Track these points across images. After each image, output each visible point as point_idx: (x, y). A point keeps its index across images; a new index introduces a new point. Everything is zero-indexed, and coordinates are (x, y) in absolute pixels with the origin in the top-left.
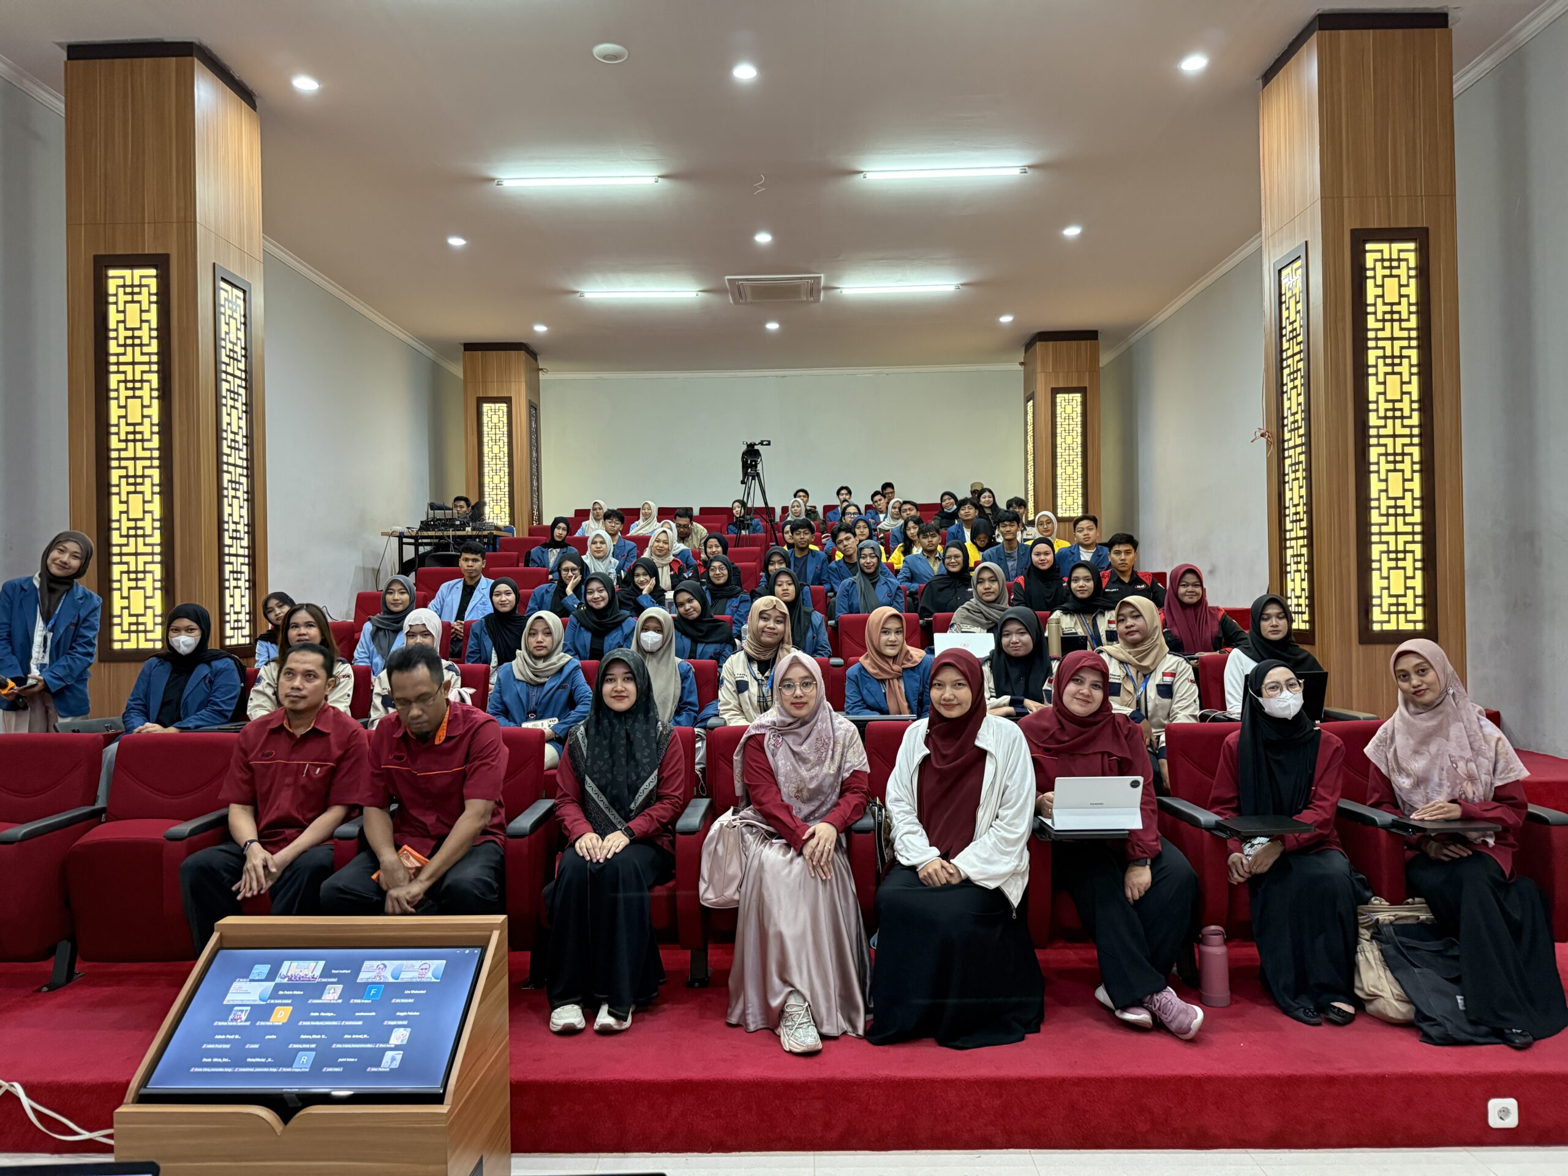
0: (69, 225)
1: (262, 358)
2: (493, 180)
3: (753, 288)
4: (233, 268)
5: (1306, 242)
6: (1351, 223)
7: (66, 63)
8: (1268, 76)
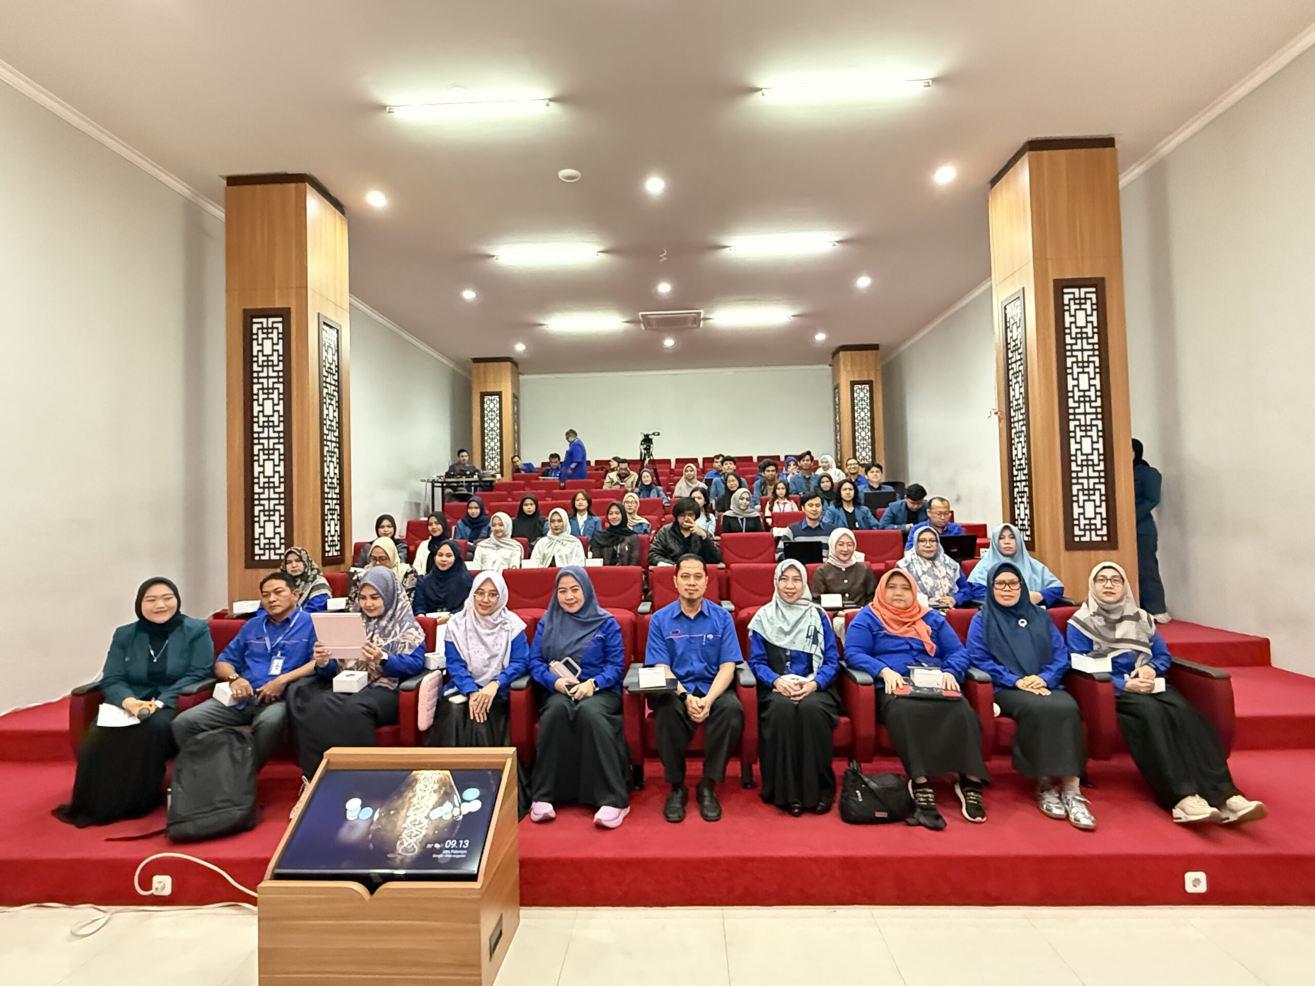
0: (227, 291)
1: (348, 374)
2: (493, 256)
3: (657, 319)
4: (331, 315)
5: (1023, 288)
6: (1053, 276)
7: (226, 189)
8: (994, 181)
